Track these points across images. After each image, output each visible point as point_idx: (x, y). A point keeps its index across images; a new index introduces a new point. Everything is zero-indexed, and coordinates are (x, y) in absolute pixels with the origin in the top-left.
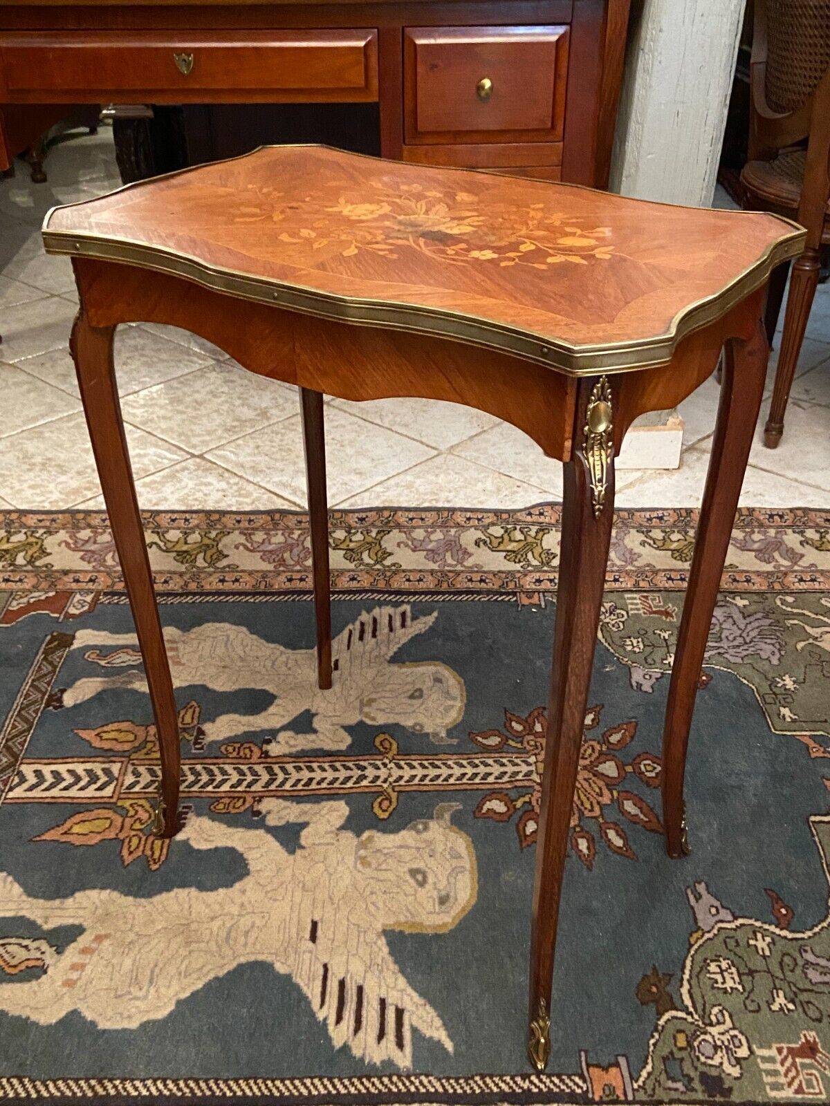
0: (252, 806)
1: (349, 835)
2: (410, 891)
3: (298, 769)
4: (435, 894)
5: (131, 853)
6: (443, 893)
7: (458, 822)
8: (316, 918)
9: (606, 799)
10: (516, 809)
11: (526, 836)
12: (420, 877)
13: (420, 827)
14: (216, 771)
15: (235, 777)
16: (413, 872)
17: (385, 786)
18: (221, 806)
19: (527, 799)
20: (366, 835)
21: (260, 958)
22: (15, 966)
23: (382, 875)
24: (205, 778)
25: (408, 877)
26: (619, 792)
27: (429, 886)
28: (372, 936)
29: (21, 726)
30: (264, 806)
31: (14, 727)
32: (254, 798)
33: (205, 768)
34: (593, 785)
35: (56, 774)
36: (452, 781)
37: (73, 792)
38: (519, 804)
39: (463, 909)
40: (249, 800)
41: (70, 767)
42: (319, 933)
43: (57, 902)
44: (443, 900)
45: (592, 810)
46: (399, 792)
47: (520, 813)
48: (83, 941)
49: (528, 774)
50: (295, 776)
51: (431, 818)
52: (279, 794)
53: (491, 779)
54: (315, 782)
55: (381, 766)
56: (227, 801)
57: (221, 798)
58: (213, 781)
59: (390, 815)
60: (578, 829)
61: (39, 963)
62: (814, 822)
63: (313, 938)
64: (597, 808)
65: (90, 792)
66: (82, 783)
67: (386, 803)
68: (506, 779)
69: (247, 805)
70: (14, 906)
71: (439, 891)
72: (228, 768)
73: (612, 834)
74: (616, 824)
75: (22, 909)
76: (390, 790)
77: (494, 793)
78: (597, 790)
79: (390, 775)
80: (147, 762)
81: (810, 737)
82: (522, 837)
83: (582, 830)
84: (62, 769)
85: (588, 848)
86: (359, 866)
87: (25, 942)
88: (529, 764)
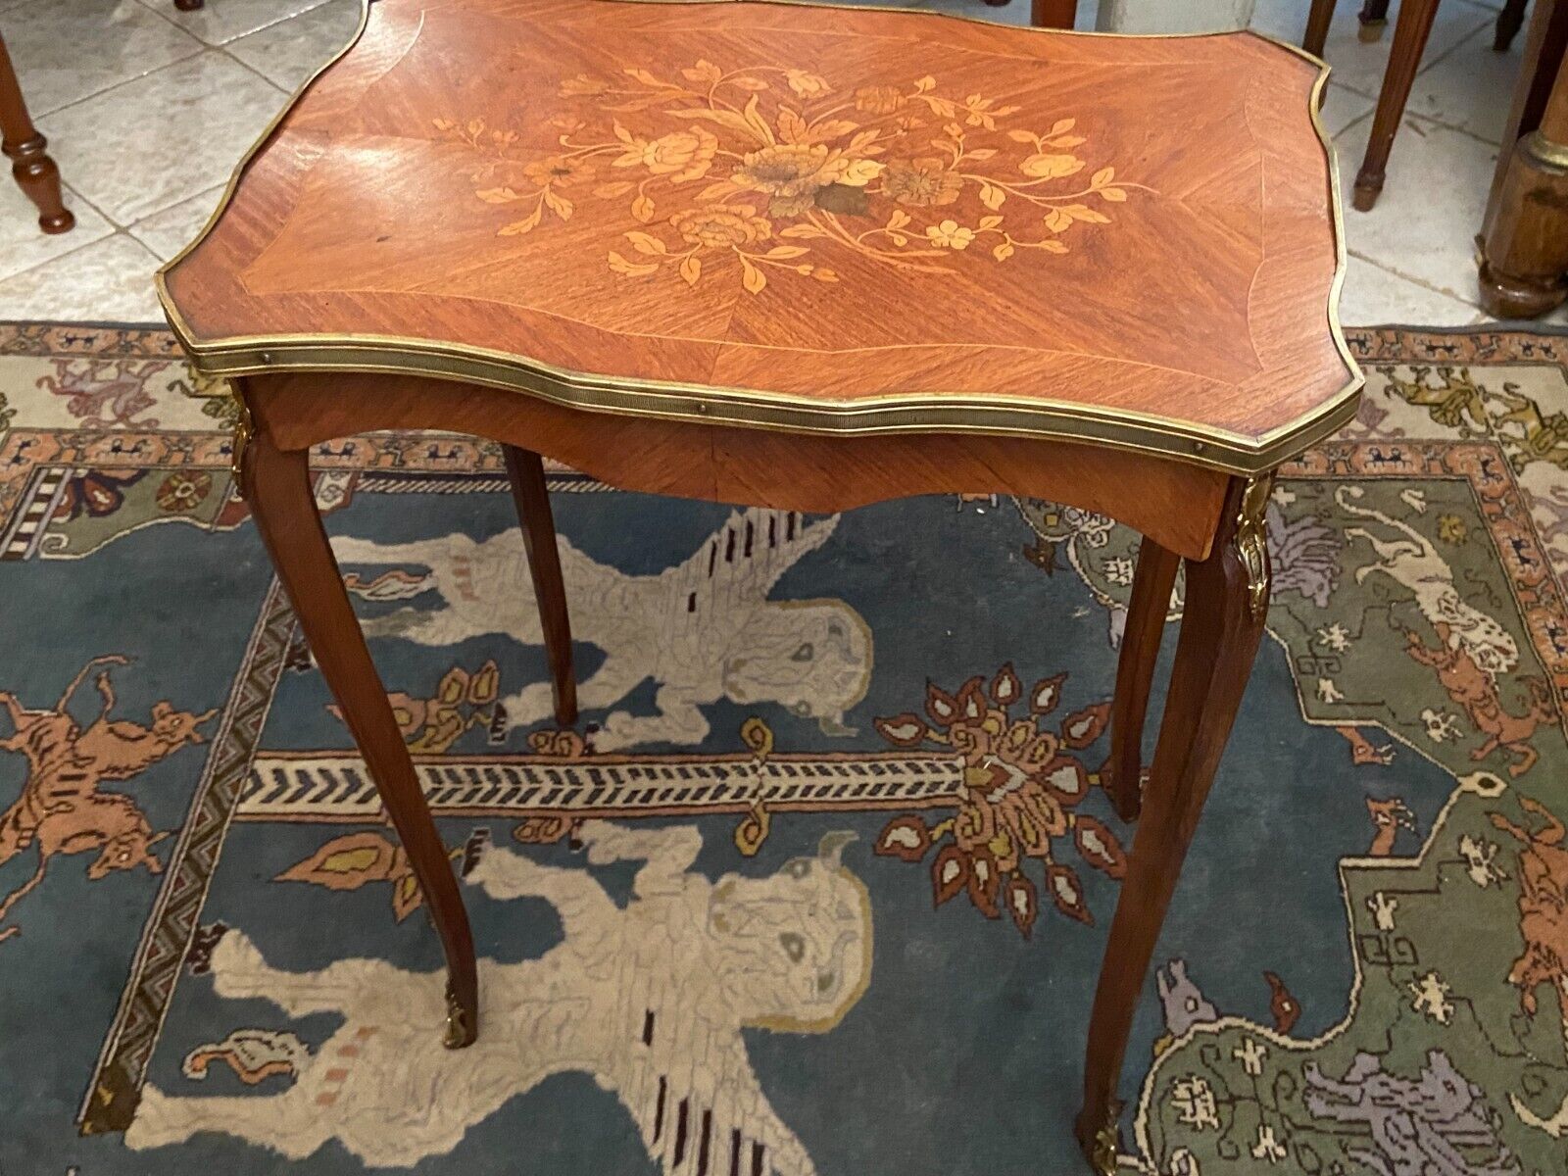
0: (570, 833)
1: (700, 880)
2: (781, 968)
3: (635, 774)
4: (814, 972)
5: (405, 902)
6: (825, 972)
7: (852, 862)
8: (653, 1008)
9: (1058, 829)
10: (933, 843)
11: (943, 885)
12: (794, 947)
13: (799, 868)
14: (522, 776)
15: (548, 785)
16: (787, 939)
17: (754, 802)
18: (527, 831)
19: (948, 825)
20: (724, 880)
21: (578, 1066)
22: (255, 1072)
23: (744, 944)
24: (506, 786)
25: (778, 946)
26: (1077, 818)
27: (806, 961)
28: (725, 1036)
29: (254, 697)
30: (586, 833)
31: (244, 698)
32: (573, 819)
33: (506, 771)
34: (1042, 805)
35: (302, 775)
36: (846, 796)
37: (327, 806)
38: (937, 834)
39: (851, 998)
40: (567, 822)
41: (325, 764)
42: (656, 1030)
43: (309, 975)
44: (824, 983)
45: (1036, 846)
46: (773, 813)
47: (937, 848)
48: (344, 1035)
49: (953, 786)
50: (630, 785)
51: (814, 854)
52: (608, 813)
53: (900, 794)
54: (656, 795)
55: (749, 771)
56: (535, 823)
57: (527, 818)
58: (517, 790)
59: (760, 848)
60: (1016, 875)
61: (287, 1068)
62: (1344, 868)
63: (648, 1038)
64: (1044, 843)
65: (349, 806)
66: (339, 791)
67: (754, 830)
68: (921, 793)
69: (564, 830)
70: (249, 981)
71: (820, 968)
72: (538, 770)
73: (1061, 883)
74: (1069, 869)
75: (262, 986)
76: (759, 810)
77: (904, 817)
78: (1048, 813)
79: (761, 786)
80: (427, 759)
81: (1357, 728)
82: (939, 886)
83: (1021, 875)
84: (311, 767)
85: (1028, 905)
86: (713, 929)
87: (268, 1036)
88: (956, 771)
